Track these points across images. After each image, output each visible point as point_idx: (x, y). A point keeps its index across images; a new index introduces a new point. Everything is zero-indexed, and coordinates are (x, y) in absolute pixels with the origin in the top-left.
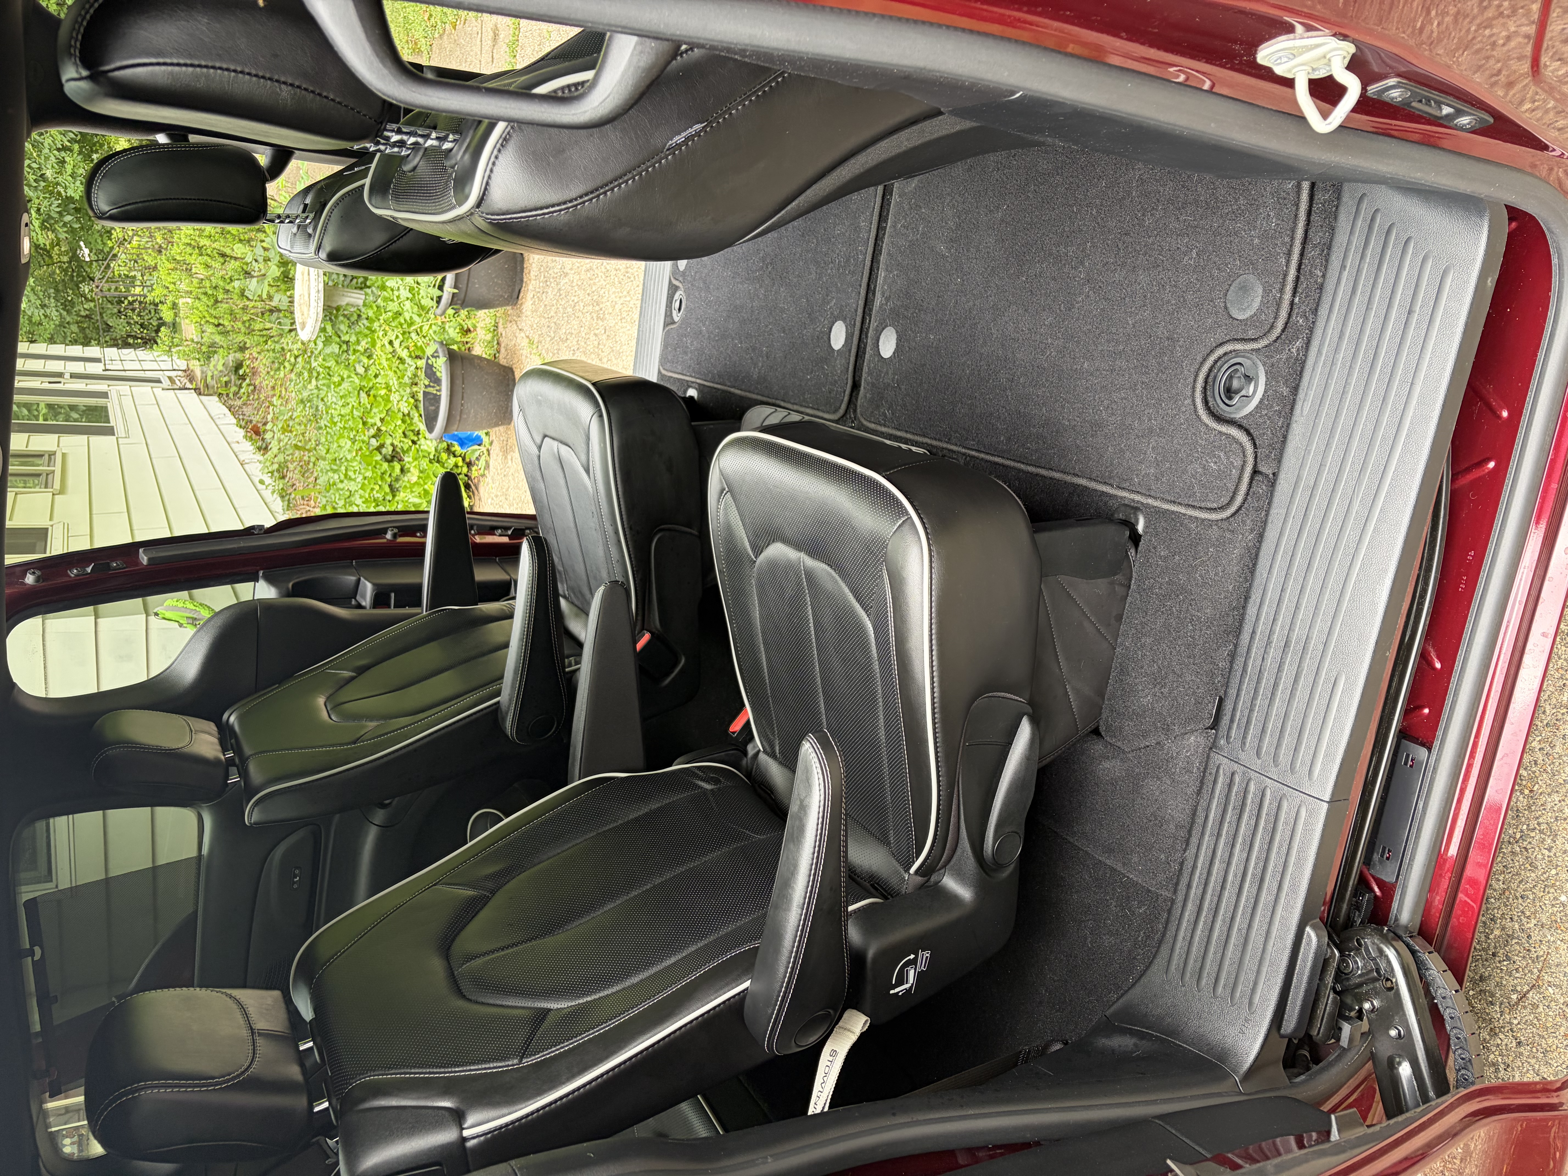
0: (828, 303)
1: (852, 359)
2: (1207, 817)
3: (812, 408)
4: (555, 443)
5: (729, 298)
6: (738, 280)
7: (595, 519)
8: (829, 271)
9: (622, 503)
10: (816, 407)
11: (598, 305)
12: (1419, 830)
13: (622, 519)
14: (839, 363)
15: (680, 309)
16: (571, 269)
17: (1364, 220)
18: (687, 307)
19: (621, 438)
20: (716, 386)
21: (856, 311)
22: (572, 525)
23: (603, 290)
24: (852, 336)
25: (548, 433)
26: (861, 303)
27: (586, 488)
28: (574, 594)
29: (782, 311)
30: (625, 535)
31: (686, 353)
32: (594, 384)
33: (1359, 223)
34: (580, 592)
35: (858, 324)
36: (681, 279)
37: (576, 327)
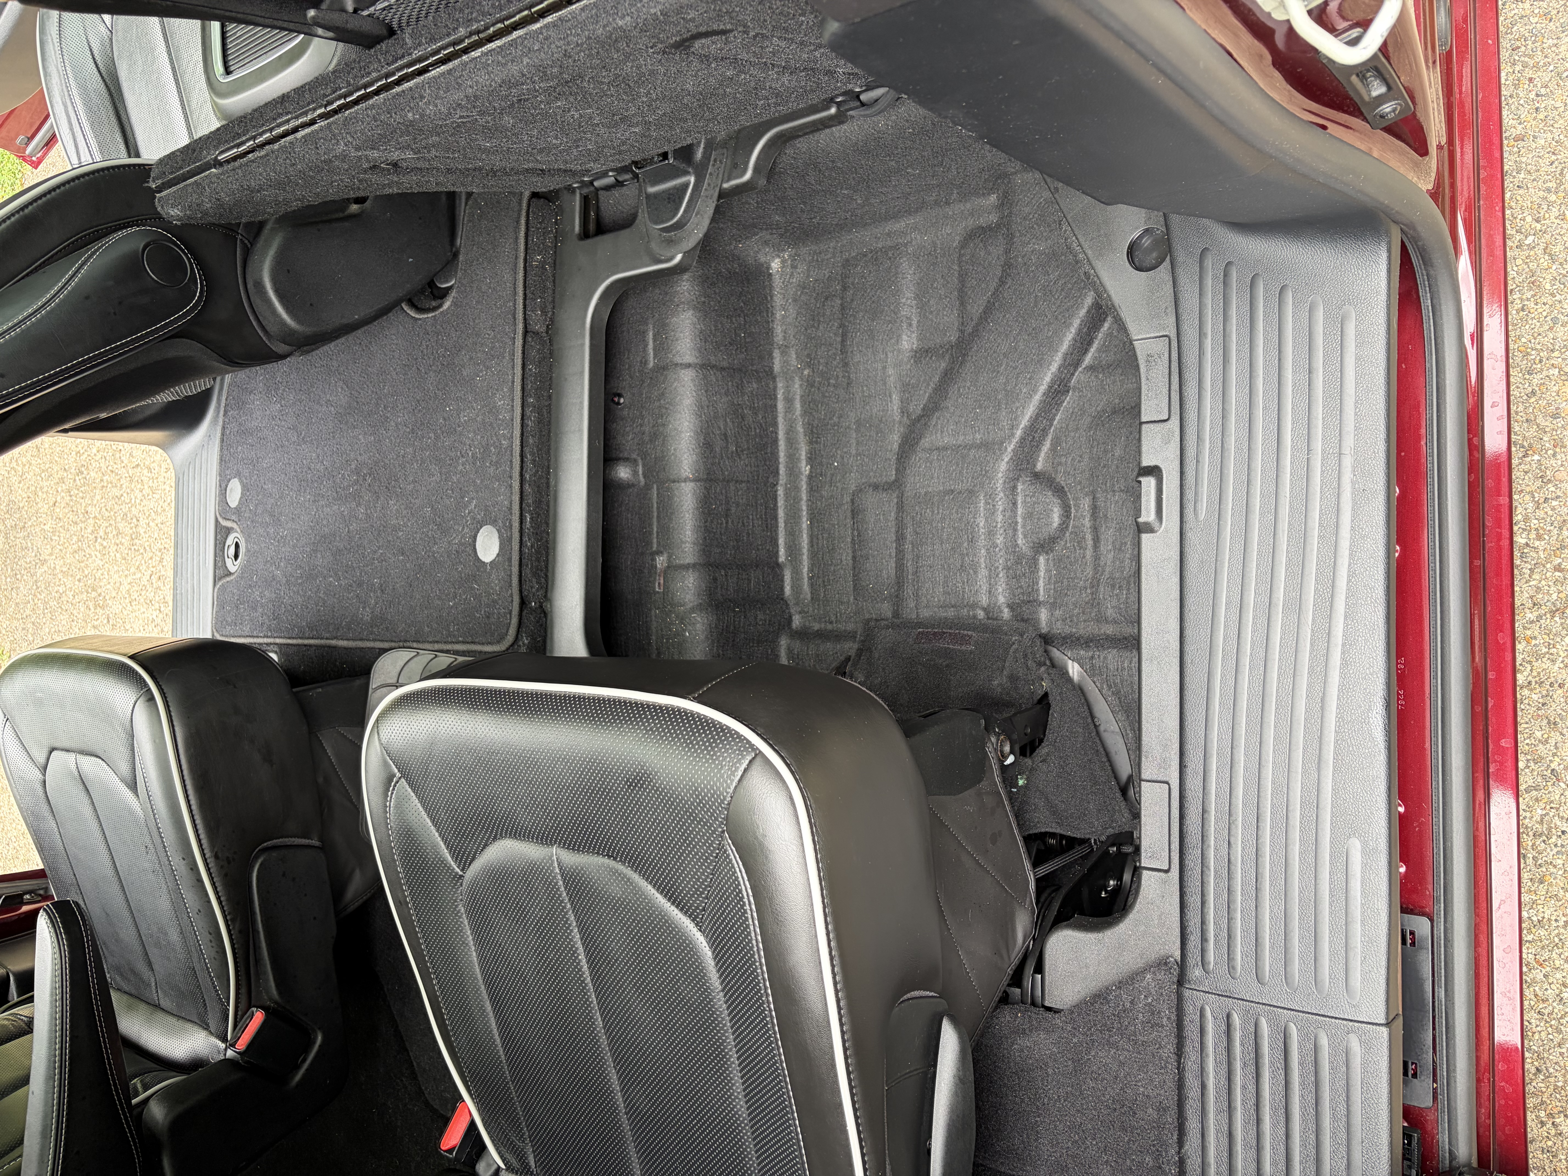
0: (466, 507)
1: (515, 569)
2: (1203, 1087)
3: (464, 642)
4: (72, 757)
5: (312, 528)
6: (322, 503)
7: (152, 856)
8: (460, 467)
9: (198, 822)
10: (470, 639)
11: (94, 590)
12: (1449, 1028)
13: (200, 845)
14: (495, 581)
15: (236, 556)
16: (51, 554)
17: (1215, 277)
18: (248, 550)
19: (187, 726)
20: (306, 642)
21: (510, 509)
22: (110, 872)
23: (100, 572)
24: (510, 539)
25: (56, 745)
26: (516, 498)
27: (131, 812)
28: (122, 975)
29: (395, 529)
30: (208, 869)
31: (255, 609)
32: (132, 657)
33: (1209, 282)
34: (133, 971)
35: (516, 525)
36: (233, 517)
37: (64, 622)
